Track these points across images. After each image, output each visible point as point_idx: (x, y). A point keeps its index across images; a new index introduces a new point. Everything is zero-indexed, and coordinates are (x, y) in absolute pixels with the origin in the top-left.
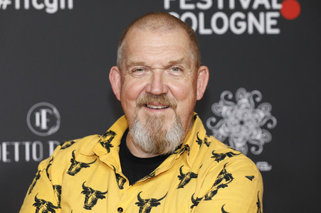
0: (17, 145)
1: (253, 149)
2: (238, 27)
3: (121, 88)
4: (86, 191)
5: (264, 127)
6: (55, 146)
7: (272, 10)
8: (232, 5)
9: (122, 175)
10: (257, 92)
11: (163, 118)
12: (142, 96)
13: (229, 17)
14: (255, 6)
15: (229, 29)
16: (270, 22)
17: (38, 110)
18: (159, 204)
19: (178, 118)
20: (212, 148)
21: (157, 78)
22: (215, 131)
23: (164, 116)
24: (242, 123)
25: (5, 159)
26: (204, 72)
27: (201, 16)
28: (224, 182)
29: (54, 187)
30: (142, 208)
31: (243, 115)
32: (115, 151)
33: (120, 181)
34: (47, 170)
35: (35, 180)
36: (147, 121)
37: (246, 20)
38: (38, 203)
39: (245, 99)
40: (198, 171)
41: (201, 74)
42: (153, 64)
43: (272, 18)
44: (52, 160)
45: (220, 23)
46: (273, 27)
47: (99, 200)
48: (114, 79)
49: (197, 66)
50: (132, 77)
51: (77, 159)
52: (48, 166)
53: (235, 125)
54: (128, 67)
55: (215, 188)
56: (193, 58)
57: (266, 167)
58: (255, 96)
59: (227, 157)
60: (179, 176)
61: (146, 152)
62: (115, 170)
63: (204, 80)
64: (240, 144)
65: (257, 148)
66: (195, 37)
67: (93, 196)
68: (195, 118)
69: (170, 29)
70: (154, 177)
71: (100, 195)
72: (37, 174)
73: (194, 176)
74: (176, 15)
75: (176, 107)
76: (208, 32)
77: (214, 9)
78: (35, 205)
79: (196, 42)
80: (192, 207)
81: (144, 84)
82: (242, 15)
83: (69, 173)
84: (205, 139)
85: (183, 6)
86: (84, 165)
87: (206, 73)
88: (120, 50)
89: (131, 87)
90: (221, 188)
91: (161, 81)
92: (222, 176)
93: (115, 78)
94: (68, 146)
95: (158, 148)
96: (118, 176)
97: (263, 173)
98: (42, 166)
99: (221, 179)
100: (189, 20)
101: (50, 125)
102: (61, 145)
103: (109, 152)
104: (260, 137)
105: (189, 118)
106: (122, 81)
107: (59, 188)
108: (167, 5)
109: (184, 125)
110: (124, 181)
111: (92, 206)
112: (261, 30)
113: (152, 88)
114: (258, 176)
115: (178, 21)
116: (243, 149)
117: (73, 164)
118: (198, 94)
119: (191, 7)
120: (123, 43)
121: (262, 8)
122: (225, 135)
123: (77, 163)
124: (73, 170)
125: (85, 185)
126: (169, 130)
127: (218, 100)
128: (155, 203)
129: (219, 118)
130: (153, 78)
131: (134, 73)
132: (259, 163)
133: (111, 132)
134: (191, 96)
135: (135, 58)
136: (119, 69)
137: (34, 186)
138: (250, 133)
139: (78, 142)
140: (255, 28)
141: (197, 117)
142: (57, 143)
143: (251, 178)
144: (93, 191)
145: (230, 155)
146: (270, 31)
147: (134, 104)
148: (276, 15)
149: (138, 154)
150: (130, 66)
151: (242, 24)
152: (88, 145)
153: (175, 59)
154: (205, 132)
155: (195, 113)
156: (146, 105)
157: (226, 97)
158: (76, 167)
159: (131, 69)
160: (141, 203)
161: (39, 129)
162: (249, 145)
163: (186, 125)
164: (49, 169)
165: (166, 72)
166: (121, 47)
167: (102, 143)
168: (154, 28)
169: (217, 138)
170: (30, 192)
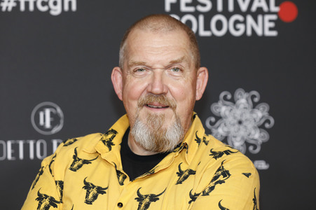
0: (21, 143)
1: (251, 148)
2: (237, 30)
3: (123, 88)
4: (87, 186)
5: (262, 127)
6: (58, 144)
7: (270, 13)
8: (231, 8)
9: (122, 171)
10: (255, 93)
11: (163, 117)
12: (143, 96)
13: (228, 19)
14: (254, 9)
15: (228, 32)
16: (268, 25)
17: (42, 109)
18: (158, 199)
19: (178, 119)
20: (210, 146)
21: (158, 78)
22: (214, 131)
23: (164, 115)
24: (240, 122)
25: (9, 157)
26: (203, 73)
27: (201, 18)
28: (221, 178)
29: (56, 182)
30: (141, 203)
31: (241, 115)
32: (116, 149)
33: (121, 178)
34: (50, 166)
35: (38, 175)
36: (148, 120)
37: (245, 22)
38: (40, 198)
39: (243, 99)
40: (197, 168)
41: (200, 75)
42: (154, 64)
43: (270, 21)
44: (55, 156)
45: (219, 25)
46: (271, 29)
47: (100, 195)
48: (116, 80)
49: (197, 67)
50: (132, 78)
51: (79, 156)
52: (51, 163)
53: (234, 125)
54: (129, 67)
55: (212, 184)
56: (192, 58)
57: (263, 165)
58: (253, 97)
59: (225, 155)
60: (177, 173)
61: (147, 150)
62: (116, 167)
63: (203, 81)
64: (238, 143)
65: (255, 147)
66: (195, 38)
67: (94, 191)
68: (194, 117)
69: (171, 30)
70: (153, 174)
71: (101, 191)
72: (40, 170)
73: (192, 172)
74: (177, 17)
75: (175, 107)
76: (208, 34)
77: (214, 11)
78: (38, 199)
79: (196, 43)
80: (190, 202)
81: (146, 84)
82: (240, 18)
83: (71, 169)
84: (204, 138)
85: (183, 8)
86: (86, 162)
87: (205, 74)
88: (122, 50)
89: (133, 87)
90: (219, 184)
91: (162, 80)
92: (220, 172)
93: (116, 78)
94: (70, 143)
95: (158, 146)
96: (118, 173)
97: (260, 172)
98: (45, 163)
99: (219, 176)
100: (189, 22)
101: (53, 124)
102: (64, 142)
103: (110, 150)
104: (258, 136)
105: (188, 118)
106: (124, 81)
107: (61, 184)
108: (168, 8)
109: (183, 125)
110: (125, 178)
111: (93, 201)
112: (259, 32)
113: (152, 87)
114: (255, 174)
115: (179, 23)
116: (241, 148)
117: (75, 161)
118: (197, 94)
119: (191, 9)
120: (125, 44)
121: (260, 11)
122: (224, 135)
123: (80, 160)
124: (75, 166)
125: (87, 181)
126: (169, 129)
127: (217, 100)
128: (154, 198)
129: (218, 118)
130: (154, 78)
131: (136, 73)
132: (257, 162)
133: (112, 130)
134: (190, 97)
135: (136, 58)
136: (121, 69)
137: (37, 181)
138: (248, 133)
139: (81, 140)
140: (253, 31)
141: (197, 116)
142: (60, 141)
143: (248, 175)
144: (94, 186)
145: (227, 152)
146: (268, 33)
147: (135, 104)
148: (274, 17)
149: (139, 152)
150: (131, 66)
151: (241, 27)
152: (90, 143)
153: (175, 59)
154: (204, 131)
155: (195, 113)
156: (147, 105)
157: (225, 98)
158: (77, 163)
159: (132, 69)
160: (140, 198)
161: (43, 128)
162: (247, 144)
163: (186, 124)
164: (52, 165)
165: (166, 72)
166: (123, 48)
167: (104, 142)
168: (155, 29)
169: (216, 137)
170: (33, 187)
